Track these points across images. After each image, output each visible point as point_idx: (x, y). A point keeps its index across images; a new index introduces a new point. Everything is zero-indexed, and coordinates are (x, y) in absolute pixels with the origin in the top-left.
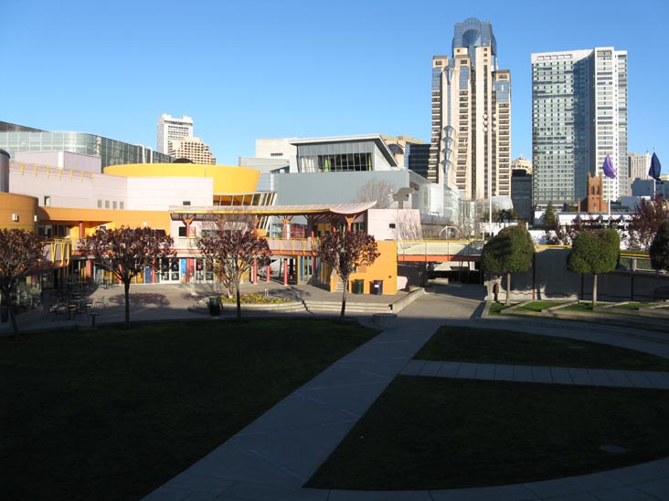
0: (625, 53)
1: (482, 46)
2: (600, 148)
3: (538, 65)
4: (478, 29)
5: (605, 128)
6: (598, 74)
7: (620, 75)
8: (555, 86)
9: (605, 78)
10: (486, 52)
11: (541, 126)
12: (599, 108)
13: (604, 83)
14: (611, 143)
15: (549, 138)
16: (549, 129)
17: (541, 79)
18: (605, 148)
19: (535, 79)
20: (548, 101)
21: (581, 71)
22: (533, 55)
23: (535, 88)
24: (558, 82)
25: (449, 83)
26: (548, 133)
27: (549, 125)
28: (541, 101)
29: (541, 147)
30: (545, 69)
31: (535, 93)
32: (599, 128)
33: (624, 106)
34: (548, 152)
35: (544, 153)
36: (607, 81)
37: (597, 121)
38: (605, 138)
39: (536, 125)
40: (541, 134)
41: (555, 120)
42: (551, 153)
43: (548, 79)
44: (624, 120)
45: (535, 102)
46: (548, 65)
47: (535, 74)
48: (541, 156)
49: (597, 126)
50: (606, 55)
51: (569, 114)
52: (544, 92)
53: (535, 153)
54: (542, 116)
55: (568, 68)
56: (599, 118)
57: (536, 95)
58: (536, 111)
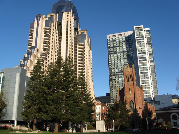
0: (149, 29)
1: (66, 12)
2: (141, 73)
3: (110, 39)
4: (64, 4)
5: (143, 63)
6: (137, 38)
7: (148, 39)
8: (118, 48)
9: (140, 39)
10: (68, 15)
11: (113, 67)
12: (139, 53)
13: (140, 42)
14: (147, 70)
15: (117, 73)
16: (116, 68)
17: (112, 45)
18: (144, 73)
19: (109, 46)
20: (115, 55)
21: (130, 40)
22: (107, 36)
23: (109, 50)
24: (120, 46)
25: (38, 24)
26: (116, 70)
27: (116, 67)
28: (112, 55)
29: (113, 77)
30: (113, 41)
31: (109, 52)
32: (140, 63)
33: (151, 52)
34: (117, 79)
35: (115, 80)
36: (142, 41)
37: (138, 60)
38: (143, 68)
39: (110, 67)
40: (113, 71)
41: (119, 63)
42: (118, 79)
43: (115, 45)
44: (152, 59)
45: (110, 56)
46: (114, 39)
47: (109, 44)
48: (114, 82)
49: (139, 62)
50: (140, 29)
51: (126, 60)
52: (113, 51)
53: (111, 80)
54: (113, 62)
55: (124, 39)
56: (139, 58)
57: (110, 53)
58: (110, 60)
